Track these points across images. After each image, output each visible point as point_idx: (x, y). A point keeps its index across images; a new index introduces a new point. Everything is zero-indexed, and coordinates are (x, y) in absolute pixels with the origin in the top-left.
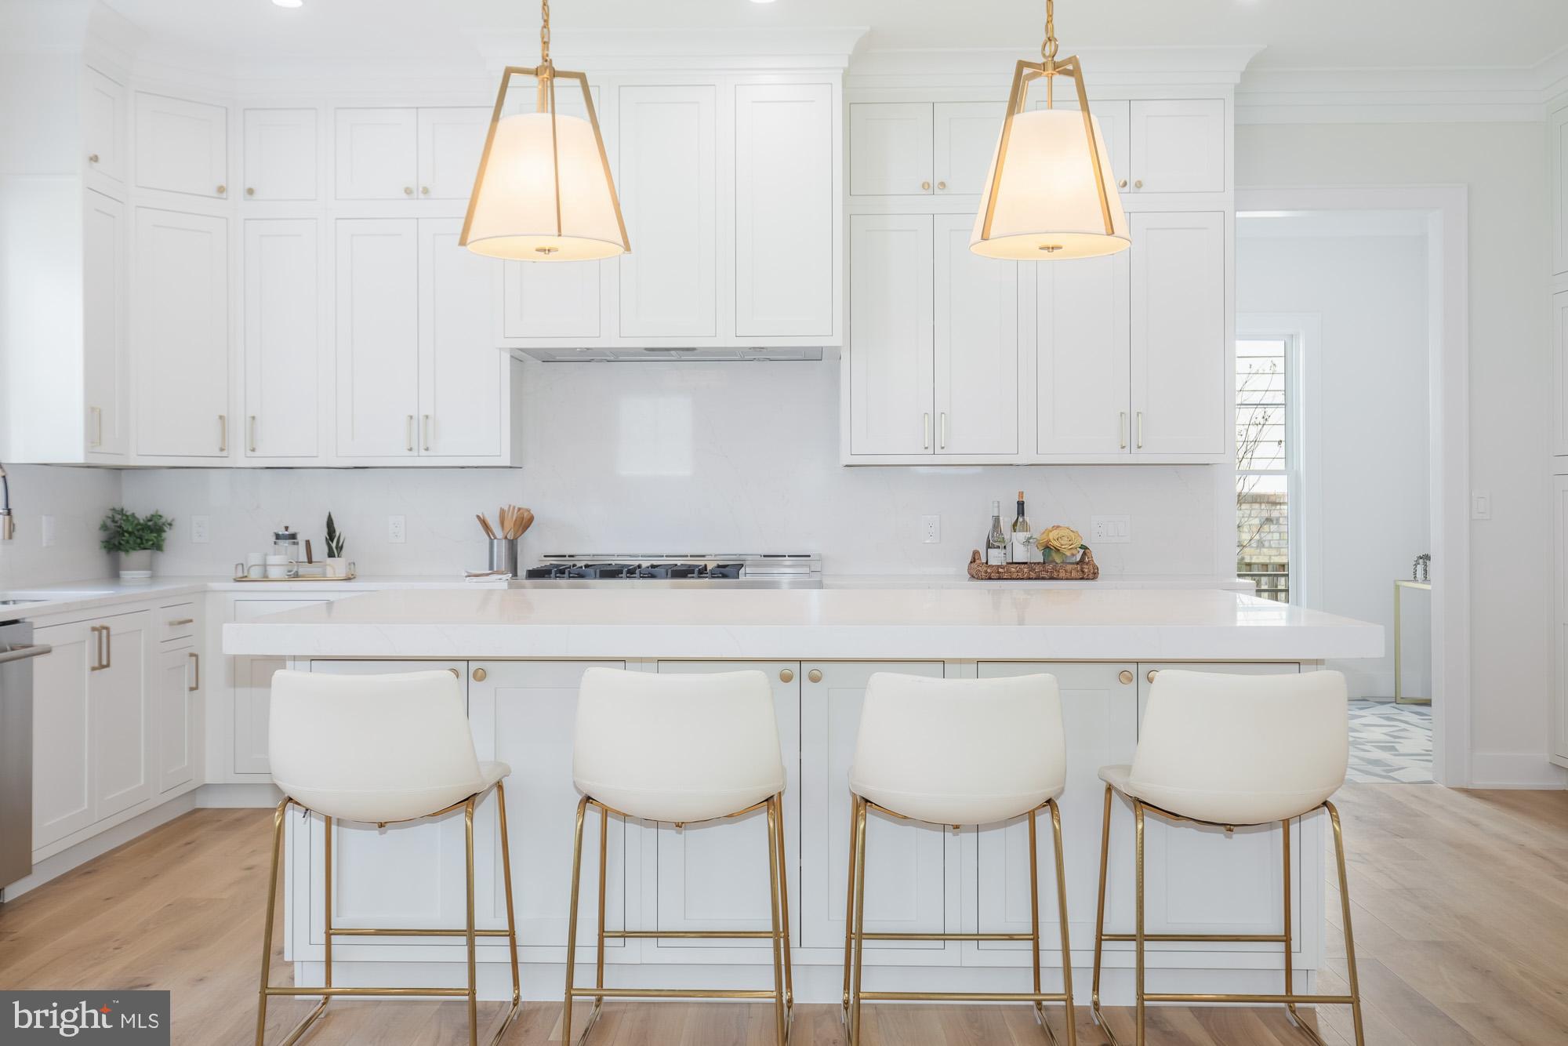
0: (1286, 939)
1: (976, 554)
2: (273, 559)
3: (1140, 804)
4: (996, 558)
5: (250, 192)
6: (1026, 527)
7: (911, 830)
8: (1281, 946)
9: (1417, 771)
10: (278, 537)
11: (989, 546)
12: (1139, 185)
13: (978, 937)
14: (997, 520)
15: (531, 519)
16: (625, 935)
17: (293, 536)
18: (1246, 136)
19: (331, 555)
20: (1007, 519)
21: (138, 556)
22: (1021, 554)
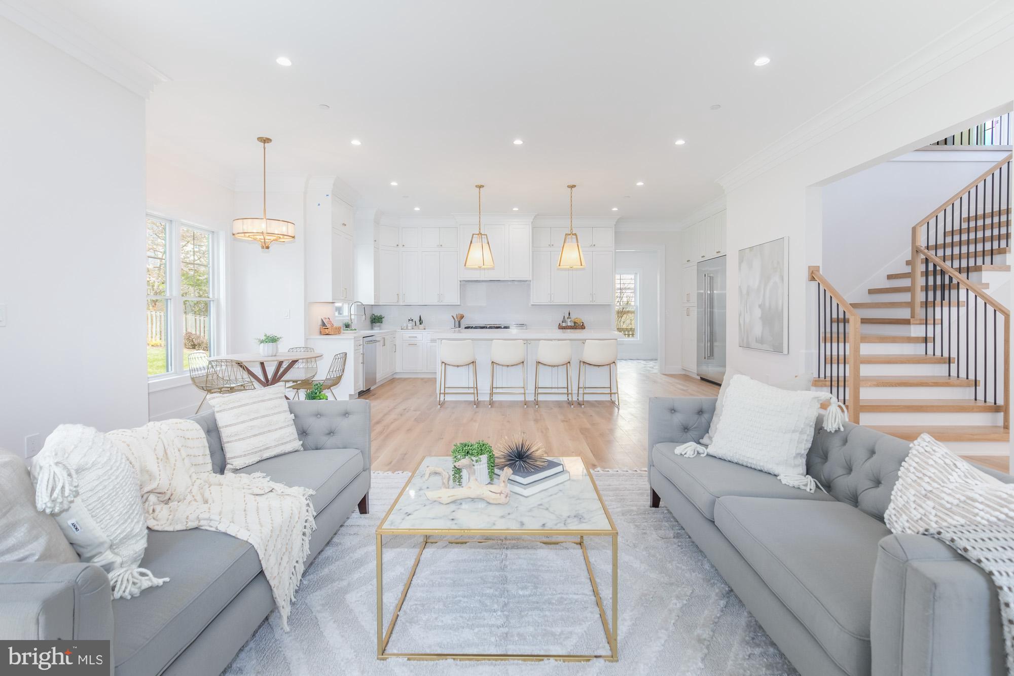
0: (610, 388)
1: (560, 324)
2: (409, 325)
3: (584, 362)
4: (564, 325)
5: (403, 246)
6: (570, 318)
7: (546, 367)
8: (609, 389)
9: (655, 371)
10: (409, 320)
11: (563, 322)
12: (594, 245)
13: (558, 388)
14: (564, 317)
15: (463, 317)
16: (496, 388)
17: (412, 320)
18: (617, 233)
19: (420, 324)
20: (567, 316)
21: (378, 324)
22: (569, 324)
